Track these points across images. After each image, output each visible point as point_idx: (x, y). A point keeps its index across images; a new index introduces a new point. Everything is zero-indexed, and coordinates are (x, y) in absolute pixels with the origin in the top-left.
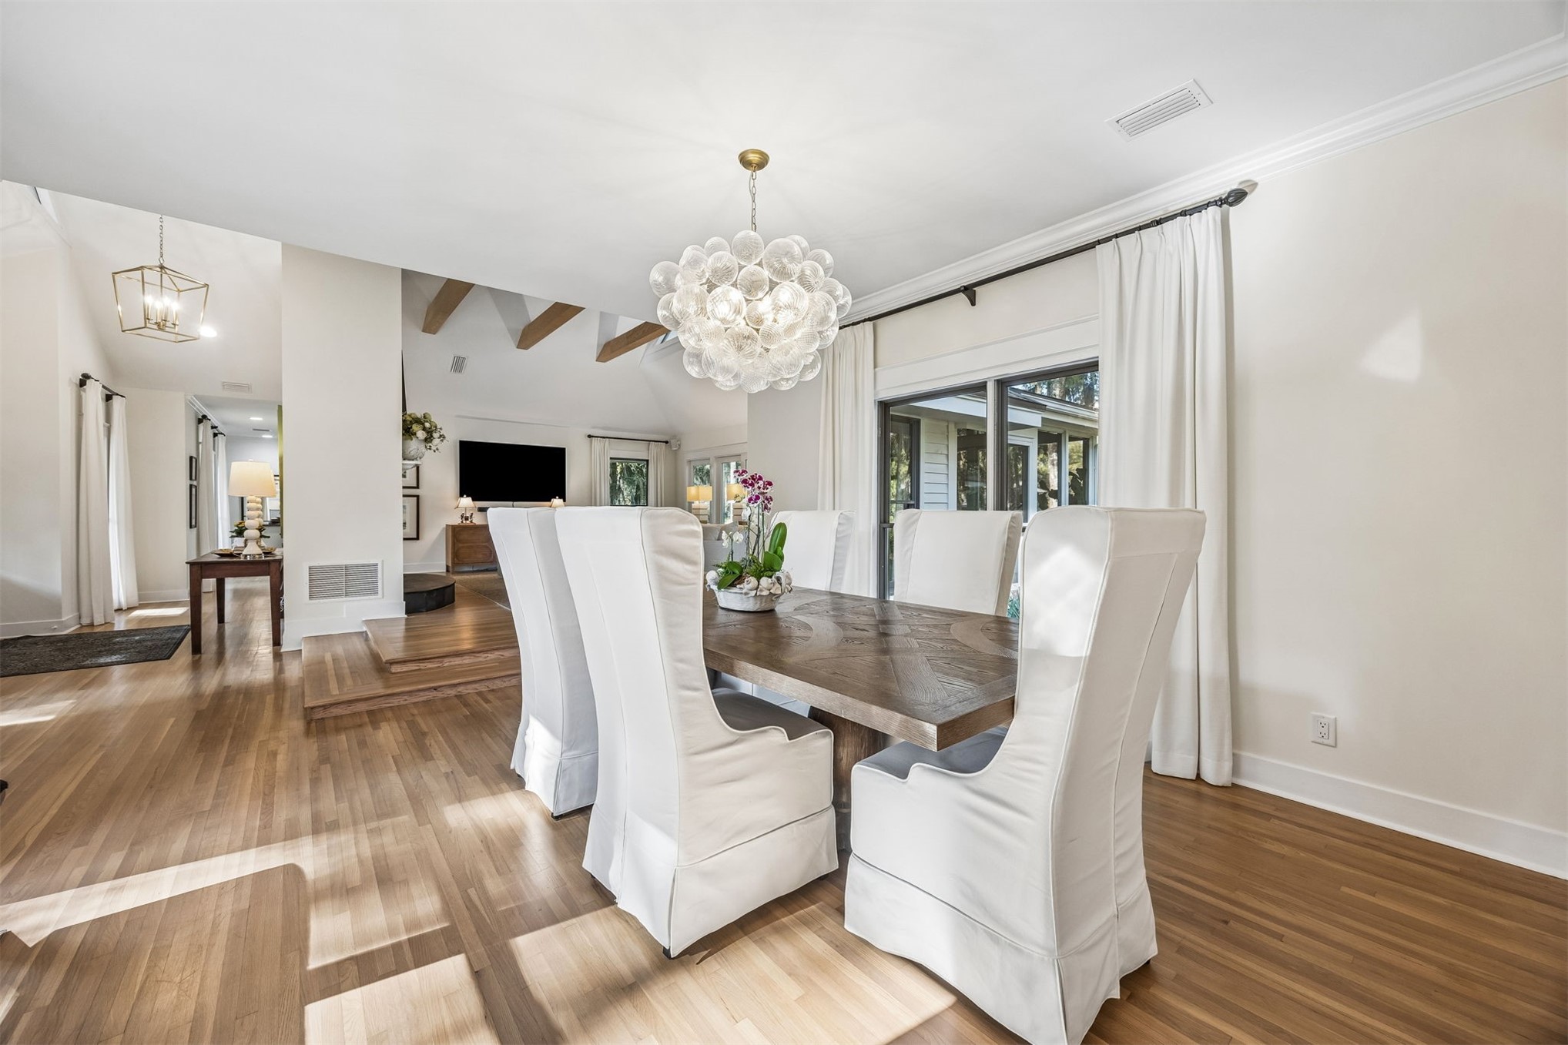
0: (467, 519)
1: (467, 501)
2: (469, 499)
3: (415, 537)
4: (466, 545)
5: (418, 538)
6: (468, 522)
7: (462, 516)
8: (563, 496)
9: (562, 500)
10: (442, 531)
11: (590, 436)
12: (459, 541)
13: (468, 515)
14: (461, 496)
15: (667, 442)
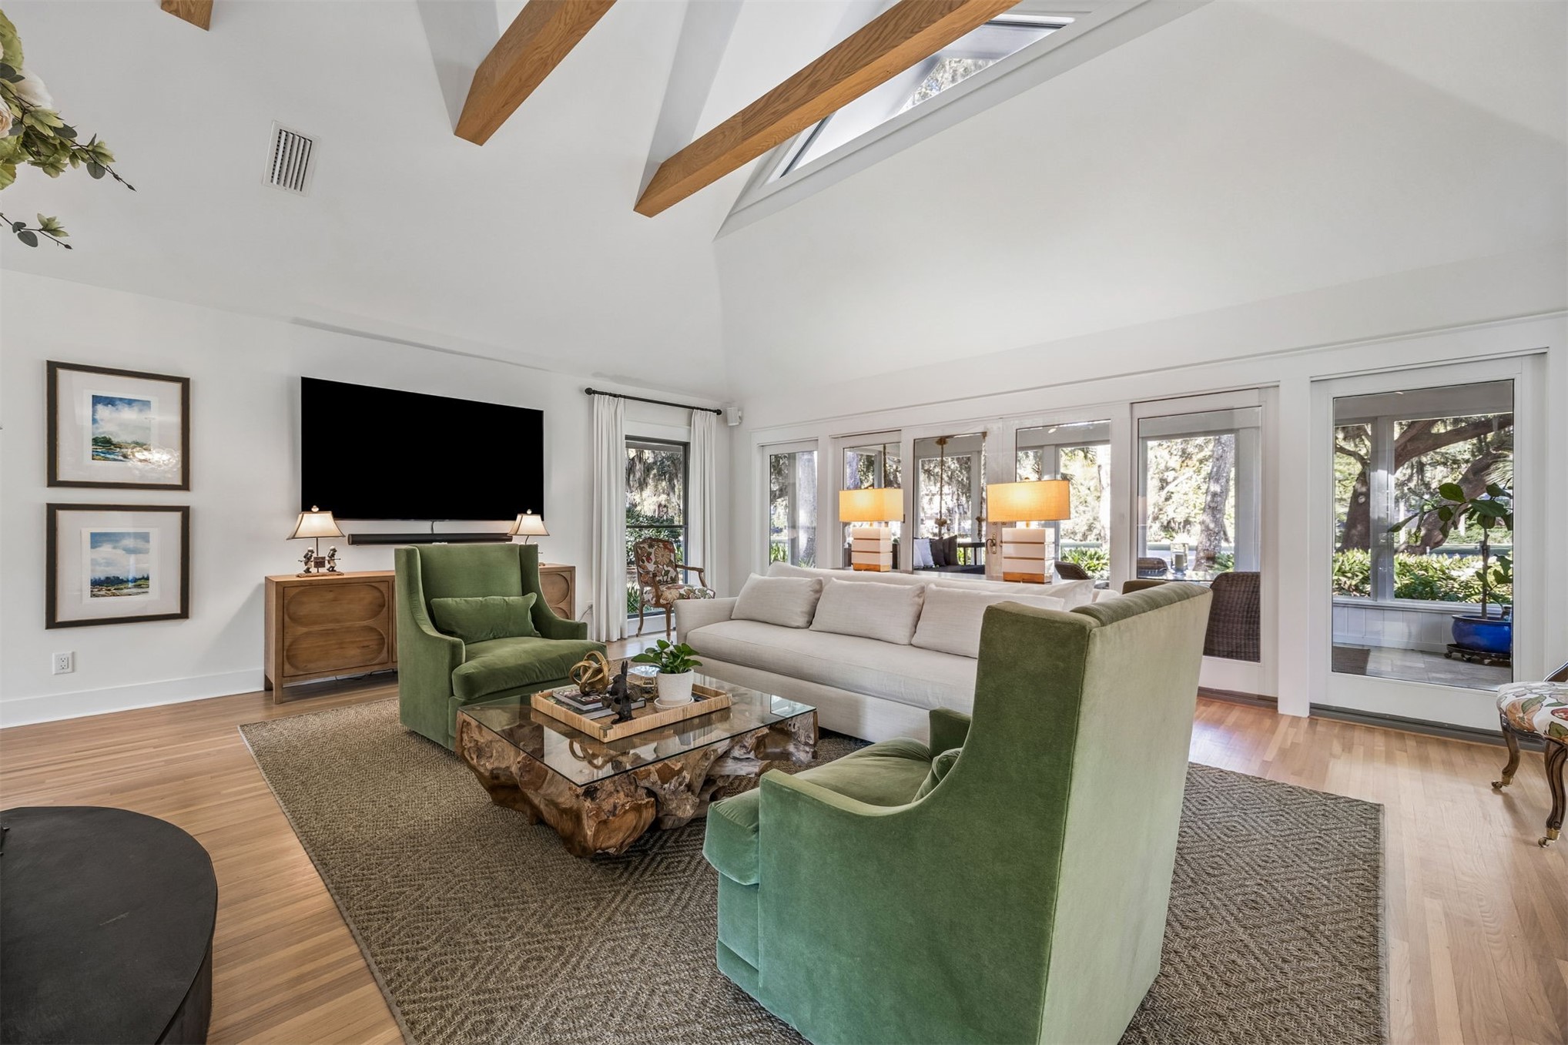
0: (320, 563)
1: (320, 521)
2: (328, 516)
3: (177, 610)
4: (316, 628)
5: (184, 614)
6: (322, 570)
7: (308, 558)
8: (538, 510)
9: (539, 517)
10: (257, 590)
11: (589, 391)
12: (295, 620)
13: (324, 553)
14: (306, 507)
15: (719, 412)
